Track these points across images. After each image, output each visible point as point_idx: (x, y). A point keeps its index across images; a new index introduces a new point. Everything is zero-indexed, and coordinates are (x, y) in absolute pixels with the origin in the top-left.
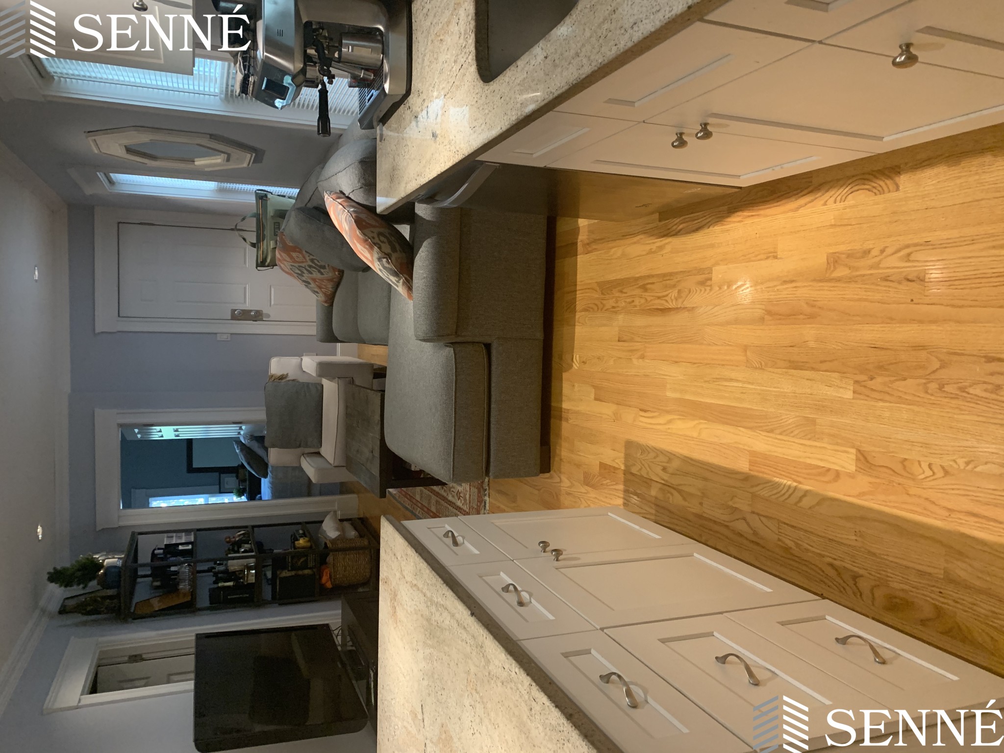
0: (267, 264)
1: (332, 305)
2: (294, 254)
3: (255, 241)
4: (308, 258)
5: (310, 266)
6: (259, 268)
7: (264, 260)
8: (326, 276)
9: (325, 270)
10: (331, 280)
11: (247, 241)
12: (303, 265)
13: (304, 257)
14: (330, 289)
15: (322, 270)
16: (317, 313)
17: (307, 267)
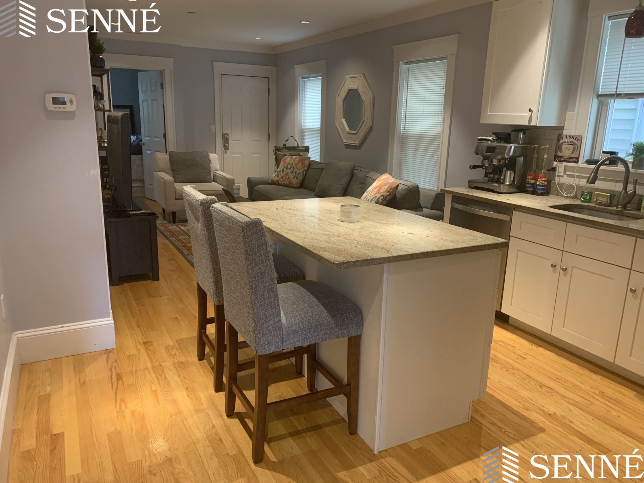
0: (277, 152)
1: (270, 184)
2: (300, 164)
3: (286, 146)
4: (300, 171)
5: (296, 172)
6: (274, 148)
7: (279, 151)
8: (293, 180)
9: (296, 180)
10: (290, 182)
11: (286, 142)
12: (295, 169)
13: (300, 170)
14: (283, 183)
15: (295, 178)
16: (256, 177)
17: (294, 171)
